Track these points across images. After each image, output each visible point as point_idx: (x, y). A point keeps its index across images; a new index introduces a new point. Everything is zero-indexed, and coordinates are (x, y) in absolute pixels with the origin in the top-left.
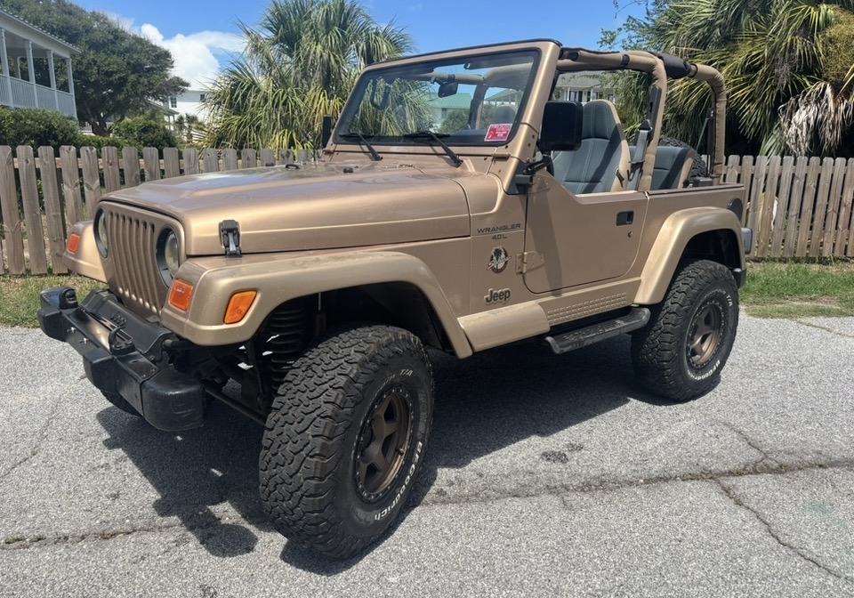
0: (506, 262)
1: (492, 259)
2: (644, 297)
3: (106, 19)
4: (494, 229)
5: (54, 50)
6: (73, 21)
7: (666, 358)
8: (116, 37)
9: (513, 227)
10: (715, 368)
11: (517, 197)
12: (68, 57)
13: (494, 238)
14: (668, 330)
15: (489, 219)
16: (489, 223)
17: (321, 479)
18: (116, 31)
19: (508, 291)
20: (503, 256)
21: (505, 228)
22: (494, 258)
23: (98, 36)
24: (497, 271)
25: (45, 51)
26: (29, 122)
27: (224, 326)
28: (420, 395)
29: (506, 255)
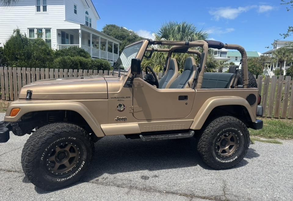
0: (124, 109)
1: (118, 107)
2: (193, 127)
3: (133, 32)
4: (118, 98)
5: (114, 42)
6: (124, 33)
7: (204, 151)
8: (135, 38)
9: (127, 97)
10: (234, 159)
11: (128, 88)
12: (118, 44)
13: (118, 100)
14: (204, 140)
15: (116, 94)
16: (116, 96)
17: (28, 163)
18: (136, 36)
19: (126, 118)
20: (123, 106)
21: (123, 98)
22: (119, 107)
23: (131, 38)
24: (120, 111)
25: (112, 43)
26: (95, 62)
27: (10, 117)
28: (82, 147)
29: (124, 106)
